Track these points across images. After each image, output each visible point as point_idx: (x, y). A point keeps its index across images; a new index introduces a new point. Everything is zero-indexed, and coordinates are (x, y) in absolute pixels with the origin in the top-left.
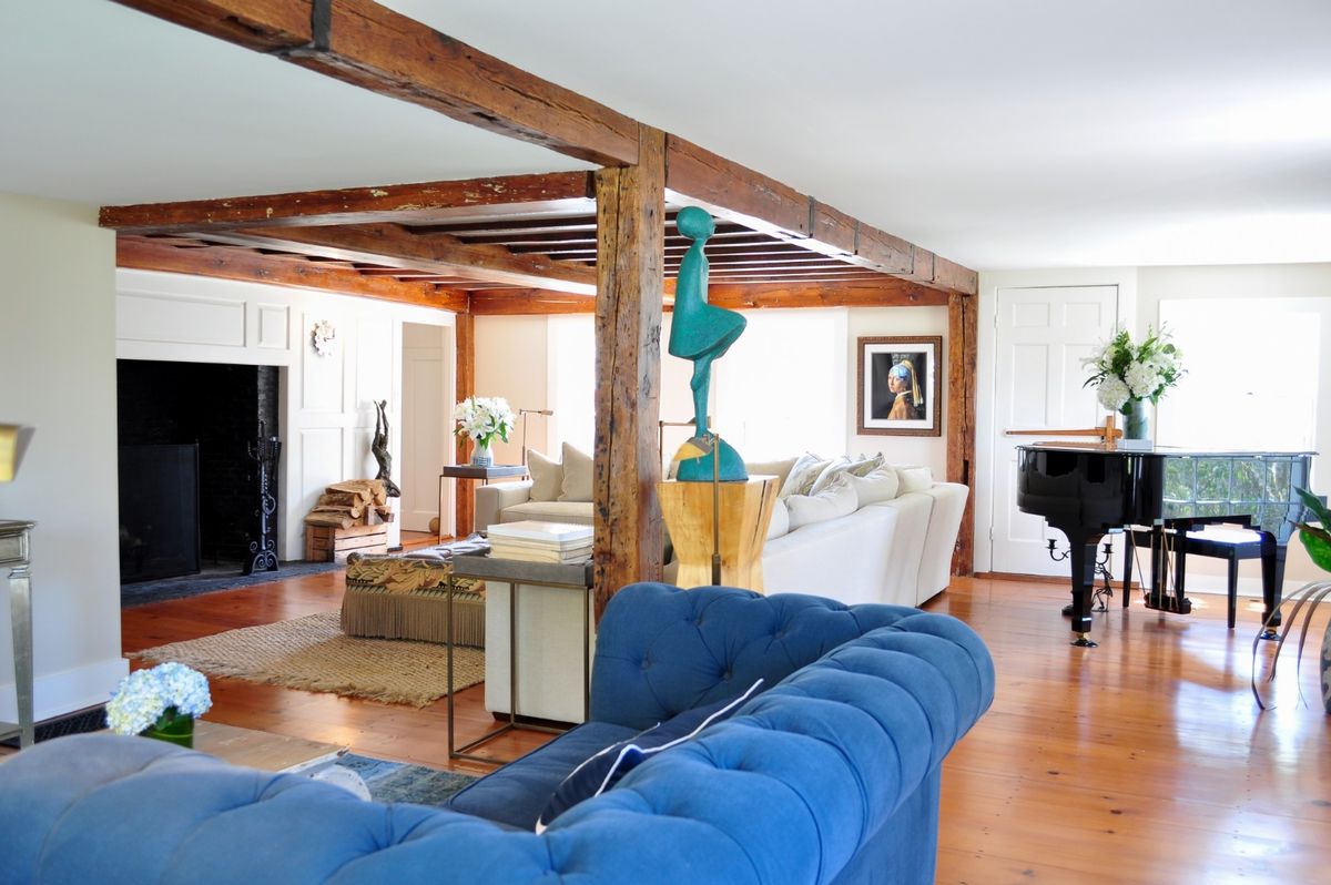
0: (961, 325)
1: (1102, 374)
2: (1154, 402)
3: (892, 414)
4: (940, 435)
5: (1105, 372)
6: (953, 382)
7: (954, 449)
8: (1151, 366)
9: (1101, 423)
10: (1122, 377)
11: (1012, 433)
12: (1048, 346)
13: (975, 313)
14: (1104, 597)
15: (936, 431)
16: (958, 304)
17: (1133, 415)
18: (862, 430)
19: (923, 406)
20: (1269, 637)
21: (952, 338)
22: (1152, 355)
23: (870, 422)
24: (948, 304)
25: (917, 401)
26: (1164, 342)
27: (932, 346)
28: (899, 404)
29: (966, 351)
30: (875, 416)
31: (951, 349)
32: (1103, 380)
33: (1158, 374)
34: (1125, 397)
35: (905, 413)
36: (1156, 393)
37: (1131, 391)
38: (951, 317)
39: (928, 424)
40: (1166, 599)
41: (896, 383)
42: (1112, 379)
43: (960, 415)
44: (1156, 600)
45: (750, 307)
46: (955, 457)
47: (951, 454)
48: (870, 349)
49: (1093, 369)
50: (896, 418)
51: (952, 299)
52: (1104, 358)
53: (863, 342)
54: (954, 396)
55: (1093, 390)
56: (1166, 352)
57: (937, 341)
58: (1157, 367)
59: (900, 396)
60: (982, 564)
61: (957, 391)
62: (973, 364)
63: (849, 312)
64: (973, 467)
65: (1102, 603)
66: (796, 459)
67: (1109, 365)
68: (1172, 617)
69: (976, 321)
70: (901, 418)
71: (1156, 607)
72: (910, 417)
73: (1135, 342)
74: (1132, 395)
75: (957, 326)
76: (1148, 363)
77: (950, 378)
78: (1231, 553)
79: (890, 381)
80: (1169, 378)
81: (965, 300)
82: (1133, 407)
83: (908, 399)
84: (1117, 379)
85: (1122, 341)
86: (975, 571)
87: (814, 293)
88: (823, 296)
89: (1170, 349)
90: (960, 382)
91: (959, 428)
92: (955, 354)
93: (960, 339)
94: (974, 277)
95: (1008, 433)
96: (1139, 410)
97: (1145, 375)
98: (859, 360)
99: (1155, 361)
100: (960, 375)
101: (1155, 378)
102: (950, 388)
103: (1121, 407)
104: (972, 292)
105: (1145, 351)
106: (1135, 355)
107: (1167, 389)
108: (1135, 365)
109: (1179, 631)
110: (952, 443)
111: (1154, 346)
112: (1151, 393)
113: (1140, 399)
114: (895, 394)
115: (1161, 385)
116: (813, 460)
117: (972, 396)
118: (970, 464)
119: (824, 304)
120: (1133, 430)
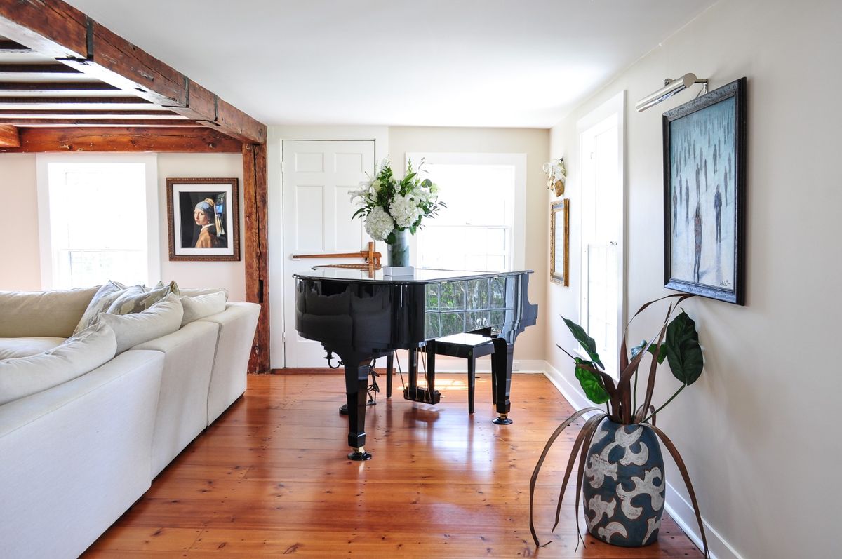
0: (253, 169)
1: (368, 207)
2: (413, 232)
3: (199, 243)
4: (240, 260)
5: (371, 205)
6: (249, 216)
7: (250, 271)
8: (412, 199)
9: (365, 248)
10: (387, 209)
11: (297, 257)
12: (323, 187)
13: (264, 159)
14: (372, 393)
15: (236, 257)
16: (250, 152)
17: (396, 244)
18: (173, 257)
19: (225, 236)
20: (501, 422)
21: (246, 179)
22: (412, 188)
23: (180, 251)
24: (241, 151)
25: (219, 232)
26: (421, 177)
27: (230, 186)
28: (204, 234)
29: (258, 190)
30: (185, 245)
31: (245, 188)
32: (369, 212)
33: (418, 206)
34: (390, 228)
35: (209, 242)
36: (416, 224)
37: (395, 222)
38: (245, 163)
39: (229, 251)
40: (421, 392)
41: (202, 217)
42: (378, 211)
43: (255, 243)
44: (412, 393)
45: (65, 150)
46: (252, 278)
47: (249, 275)
48: (178, 189)
49: (360, 202)
50: (202, 247)
51: (245, 147)
52: (370, 192)
53: (171, 183)
54: (249, 228)
55: (360, 222)
56: (424, 186)
57: (234, 182)
58: (417, 199)
59: (205, 228)
60: (277, 362)
61: (251, 223)
62: (264, 202)
63: (158, 158)
64: (267, 285)
65: (371, 397)
66: (101, 287)
67: (374, 198)
68: (425, 407)
69: (265, 166)
70: (207, 247)
71: (413, 399)
72: (213, 246)
73: (398, 177)
74: (396, 225)
75: (250, 169)
76: (409, 196)
77: (246, 213)
78: (470, 354)
79: (196, 216)
80: (426, 211)
81: (256, 149)
82: (397, 236)
83: (212, 231)
84: (382, 211)
85: (386, 174)
86: (272, 368)
87: (126, 139)
88: (133, 142)
89: (428, 183)
90: (254, 217)
91: (254, 254)
92: (249, 193)
93: (252, 181)
94: (262, 129)
95: (294, 257)
96: (401, 239)
97: (407, 207)
98: (168, 197)
99: (416, 194)
100: (254, 210)
101: (416, 209)
102: (246, 221)
103: (386, 237)
104: (261, 141)
105: (406, 186)
106: (398, 189)
107: (425, 220)
108: (398, 198)
109: (431, 419)
110: (249, 266)
111: (413, 180)
112: (412, 224)
113: (403, 229)
114: (201, 227)
115: (420, 217)
116: (115, 288)
117: (264, 227)
118: (264, 283)
119: (135, 149)
120: (397, 258)
